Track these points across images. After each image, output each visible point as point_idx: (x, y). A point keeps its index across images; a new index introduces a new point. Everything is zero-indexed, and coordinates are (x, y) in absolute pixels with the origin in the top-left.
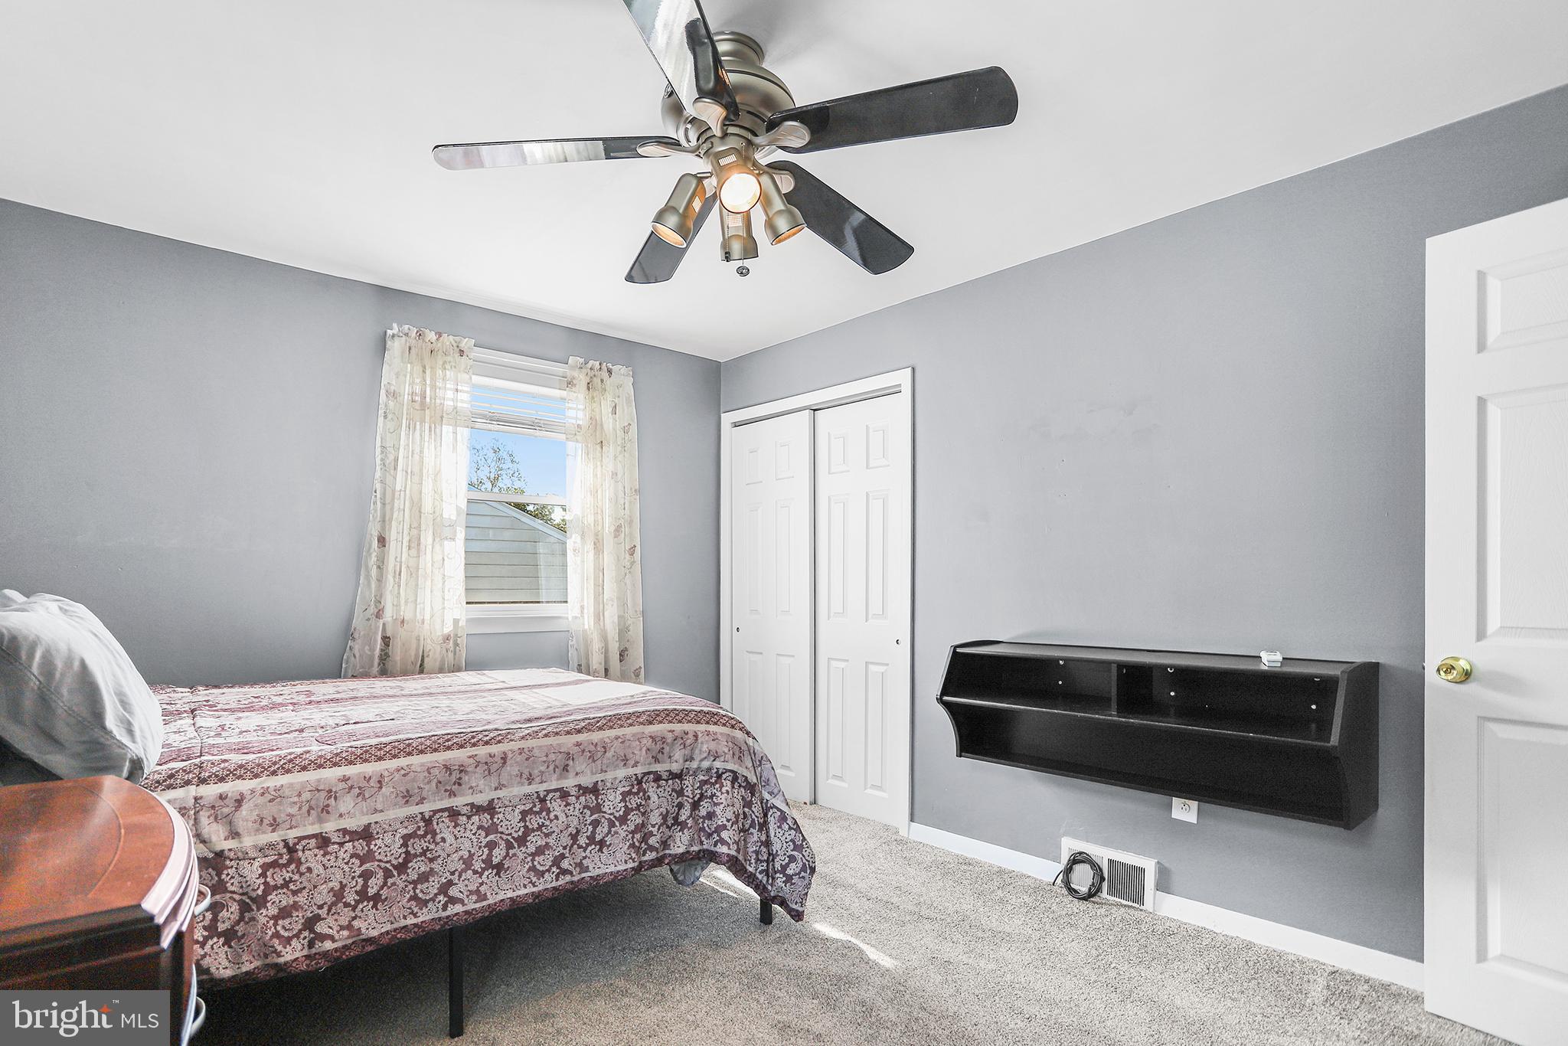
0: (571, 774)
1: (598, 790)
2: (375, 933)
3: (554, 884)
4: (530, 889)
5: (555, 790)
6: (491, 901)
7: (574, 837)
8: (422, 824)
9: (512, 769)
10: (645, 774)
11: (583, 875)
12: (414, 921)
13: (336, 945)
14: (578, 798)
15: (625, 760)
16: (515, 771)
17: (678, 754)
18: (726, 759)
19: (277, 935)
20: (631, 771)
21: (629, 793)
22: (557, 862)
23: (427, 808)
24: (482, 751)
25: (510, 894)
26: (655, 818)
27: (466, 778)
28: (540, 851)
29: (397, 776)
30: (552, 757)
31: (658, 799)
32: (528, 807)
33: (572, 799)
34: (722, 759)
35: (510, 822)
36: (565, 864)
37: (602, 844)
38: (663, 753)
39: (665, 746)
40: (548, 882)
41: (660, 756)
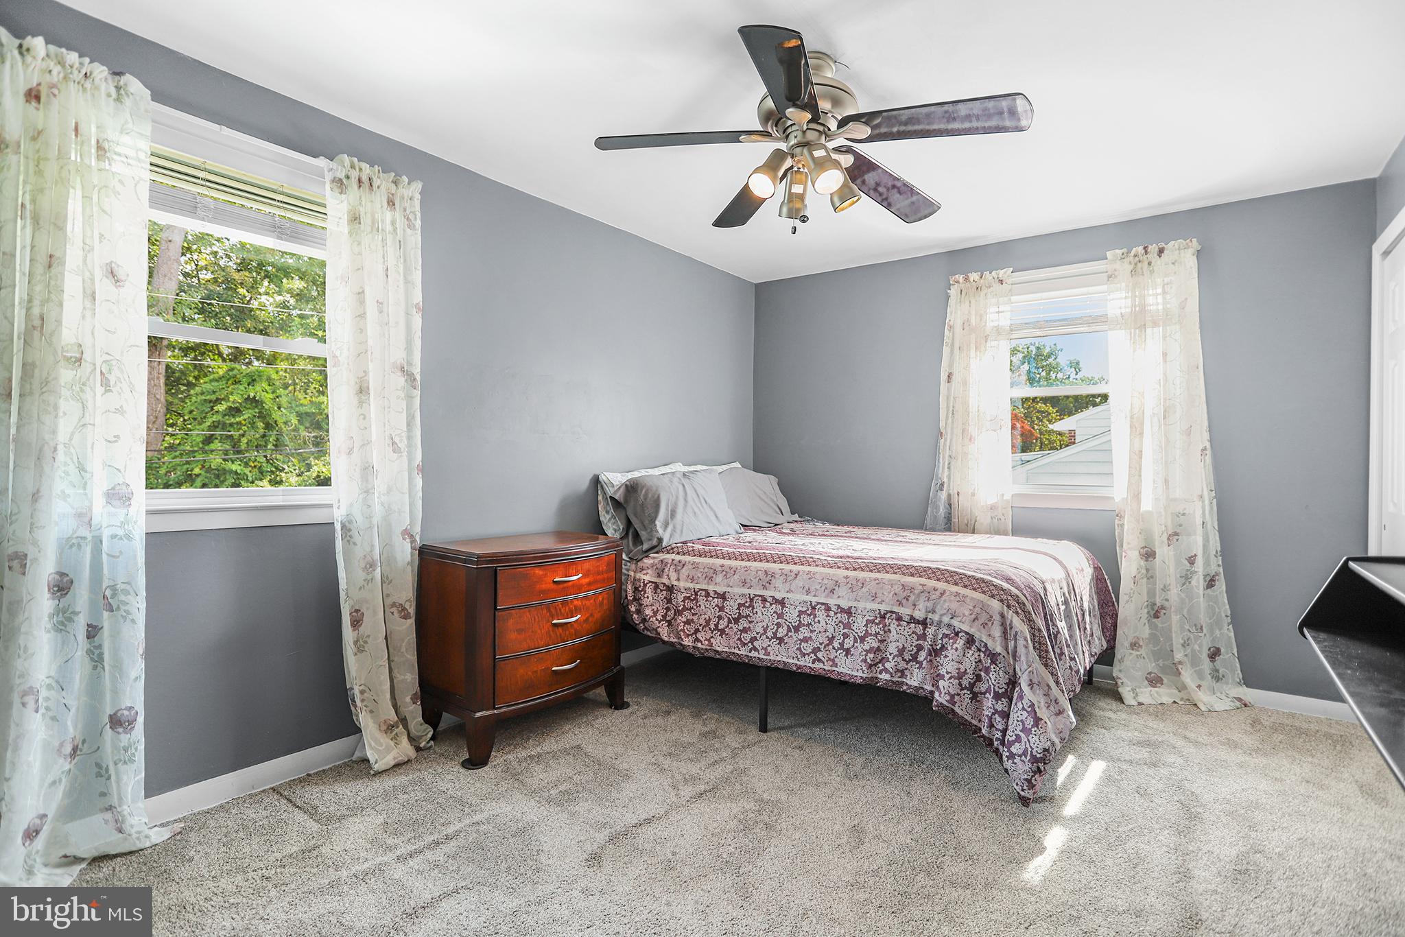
0: (835, 596)
1: (851, 613)
2: (719, 649)
3: (810, 665)
4: (795, 661)
5: (822, 604)
6: (772, 658)
7: (831, 640)
8: (748, 600)
9: (799, 582)
10: (888, 612)
11: (834, 669)
12: (738, 652)
13: (702, 646)
14: (836, 614)
15: (875, 597)
16: (801, 584)
17: (922, 605)
18: (963, 620)
19: (683, 631)
20: (876, 606)
21: (873, 622)
22: (816, 650)
23: (752, 592)
24: (788, 567)
25: (784, 659)
26: (893, 649)
27: (773, 581)
28: (806, 640)
29: (743, 570)
30: (826, 581)
31: (898, 637)
32: (804, 609)
33: (832, 613)
34: (959, 619)
35: (792, 615)
36: (820, 655)
37: (848, 652)
38: (907, 600)
39: (911, 595)
40: (806, 662)
41: (904, 601)
